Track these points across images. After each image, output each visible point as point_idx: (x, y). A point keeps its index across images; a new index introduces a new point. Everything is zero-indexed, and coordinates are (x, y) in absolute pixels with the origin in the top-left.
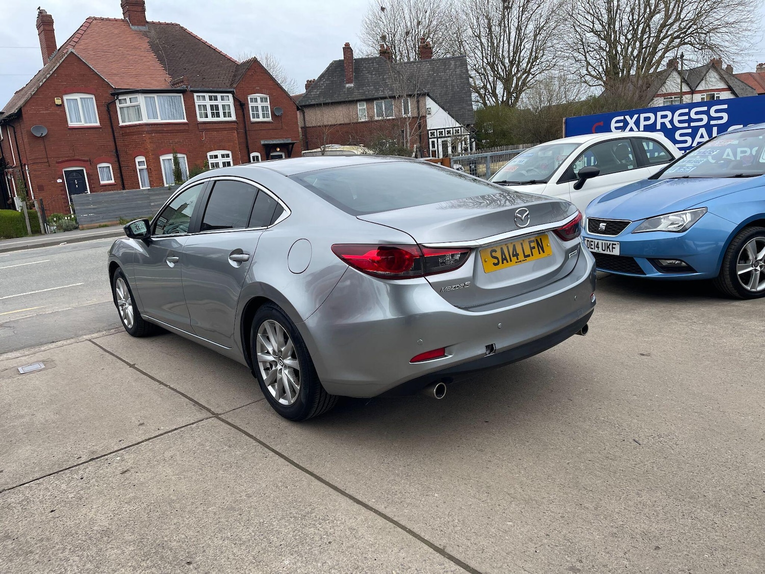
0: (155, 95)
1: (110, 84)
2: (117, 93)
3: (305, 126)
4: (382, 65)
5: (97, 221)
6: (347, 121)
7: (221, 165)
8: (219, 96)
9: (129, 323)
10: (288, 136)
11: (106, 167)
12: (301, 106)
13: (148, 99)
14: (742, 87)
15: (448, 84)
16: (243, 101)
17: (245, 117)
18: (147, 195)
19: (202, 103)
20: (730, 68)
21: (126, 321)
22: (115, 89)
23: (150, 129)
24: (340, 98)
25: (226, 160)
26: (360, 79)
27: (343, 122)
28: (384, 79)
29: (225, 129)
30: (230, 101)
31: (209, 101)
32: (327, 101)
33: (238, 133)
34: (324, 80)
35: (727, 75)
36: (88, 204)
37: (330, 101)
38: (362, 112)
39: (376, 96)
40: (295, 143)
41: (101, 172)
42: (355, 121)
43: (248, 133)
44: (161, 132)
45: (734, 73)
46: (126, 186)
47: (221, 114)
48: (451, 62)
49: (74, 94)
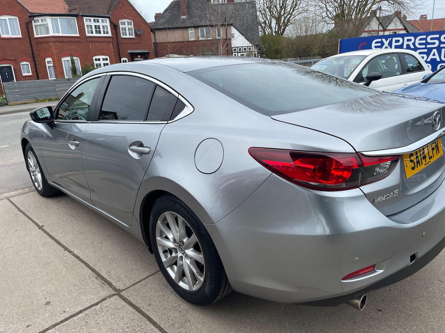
0: (58, 18)
1: (28, 10)
2: (33, 16)
3: (155, 42)
4: (204, 5)
5: (20, 100)
6: (182, 40)
7: (102, 65)
8: (100, 19)
9: (39, 186)
10: (145, 48)
11: (26, 64)
12: (153, 29)
13: (54, 20)
14: (412, 29)
15: (244, 19)
16: (116, 24)
17: (118, 35)
18: (53, 83)
19: (89, 23)
20: (405, 17)
21: (36, 184)
22: (32, 13)
23: (54, 40)
24: (178, 25)
25: (106, 62)
26: (190, 13)
27: (180, 41)
28: (205, 14)
29: (104, 42)
30: (107, 23)
31: (93, 23)
32: (169, 27)
33: (113, 45)
34: (168, 13)
35: (403, 21)
36: (15, 88)
37: (171, 27)
38: (191, 35)
39: (200, 25)
40: (150, 53)
41: (23, 67)
42: (187, 40)
43: (119, 44)
44: (62, 42)
45: (407, 20)
46: (40, 77)
47: (102, 32)
48: (246, 5)
49: (4, 16)
